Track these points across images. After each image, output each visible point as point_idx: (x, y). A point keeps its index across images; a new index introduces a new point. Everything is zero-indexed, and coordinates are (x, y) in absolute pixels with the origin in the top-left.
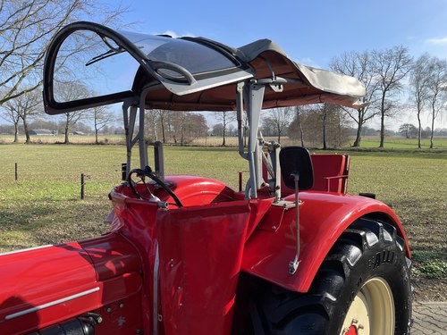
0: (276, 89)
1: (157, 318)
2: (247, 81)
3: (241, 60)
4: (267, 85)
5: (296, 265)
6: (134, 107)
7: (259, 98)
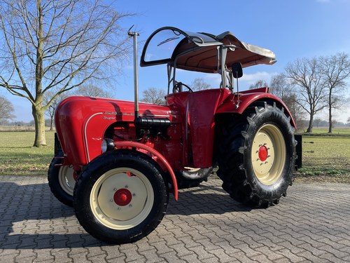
0: (231, 49)
1: (187, 132)
2: (220, 46)
3: (217, 39)
4: (228, 47)
5: (238, 106)
7: (225, 52)
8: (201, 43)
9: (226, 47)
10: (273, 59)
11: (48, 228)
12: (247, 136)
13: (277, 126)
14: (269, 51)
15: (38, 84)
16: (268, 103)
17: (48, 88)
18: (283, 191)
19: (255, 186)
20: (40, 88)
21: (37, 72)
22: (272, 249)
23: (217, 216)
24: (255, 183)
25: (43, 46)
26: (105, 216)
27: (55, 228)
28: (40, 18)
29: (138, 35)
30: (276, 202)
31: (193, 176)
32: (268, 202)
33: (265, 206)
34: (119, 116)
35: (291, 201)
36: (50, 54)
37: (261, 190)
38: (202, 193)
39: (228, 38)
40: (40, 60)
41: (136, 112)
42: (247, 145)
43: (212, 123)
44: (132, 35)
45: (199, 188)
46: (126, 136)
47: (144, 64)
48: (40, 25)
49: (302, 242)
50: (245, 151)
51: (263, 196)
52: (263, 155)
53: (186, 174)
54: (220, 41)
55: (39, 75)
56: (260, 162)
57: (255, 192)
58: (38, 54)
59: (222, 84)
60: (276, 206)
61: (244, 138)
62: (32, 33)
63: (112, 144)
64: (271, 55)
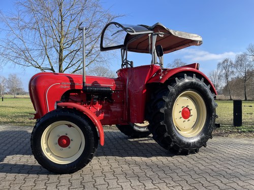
0: (161, 36)
2: (151, 33)
4: (158, 34)
5: (161, 77)
6: (125, 50)
7: (155, 38)
8: (133, 32)
9: (155, 34)
10: (200, 42)
11: (25, 160)
12: (167, 100)
13: (197, 92)
14: (196, 35)
15: (60, 66)
16: (188, 75)
17: (66, 69)
18: (203, 143)
19: (175, 137)
20: (61, 69)
21: (59, 58)
22: (168, 185)
23: (144, 159)
24: (175, 135)
25: (63, 40)
26: (52, 154)
27: (29, 161)
28: (61, 22)
29: (86, 29)
30: (197, 151)
31: (142, 130)
32: (188, 150)
33: (185, 153)
34: (73, 85)
35: (211, 151)
36: (67, 47)
37: (180, 141)
38: (146, 142)
39: (157, 28)
40: (61, 51)
41: (84, 83)
42: (167, 106)
43: (143, 90)
44: (81, 29)
45: (146, 138)
46: (79, 100)
47: (103, 49)
48: (62, 27)
49: (196, 182)
50: (165, 111)
51: (182, 146)
52: (186, 114)
53: (136, 128)
54: (151, 30)
55: (61, 60)
56: (183, 119)
57: (174, 142)
58: (60, 47)
59: (152, 62)
60: (197, 155)
61: (165, 101)
64: (198, 38)
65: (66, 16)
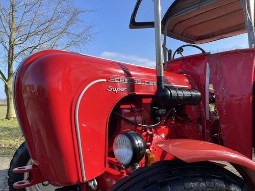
15: (10, 66)
20: (11, 70)
21: (9, 56)
25: (14, 35)
28: (12, 13)
34: (132, 85)
36: (20, 42)
40: (12, 47)
41: (159, 79)
48: (13, 18)
58: (10, 42)
62: (6, 24)
63: (139, 142)
65: (18, 6)
